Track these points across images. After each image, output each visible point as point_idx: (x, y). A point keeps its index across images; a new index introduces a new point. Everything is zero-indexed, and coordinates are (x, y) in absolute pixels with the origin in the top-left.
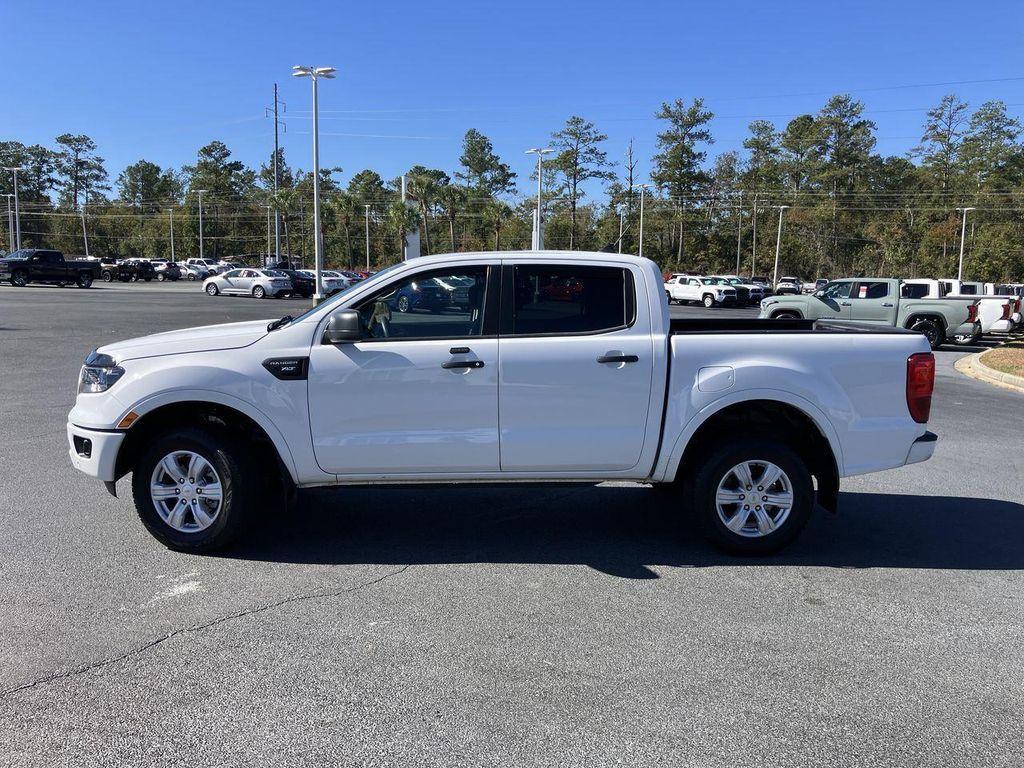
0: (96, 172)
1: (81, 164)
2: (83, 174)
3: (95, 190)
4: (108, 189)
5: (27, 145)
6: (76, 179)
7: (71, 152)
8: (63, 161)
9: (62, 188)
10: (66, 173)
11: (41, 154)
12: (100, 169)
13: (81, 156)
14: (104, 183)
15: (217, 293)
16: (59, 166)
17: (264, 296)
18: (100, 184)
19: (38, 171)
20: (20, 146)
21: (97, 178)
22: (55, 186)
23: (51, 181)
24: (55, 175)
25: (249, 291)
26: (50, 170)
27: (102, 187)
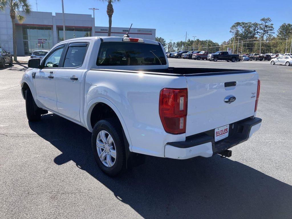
0: (271, 28)
1: (266, 26)
2: (267, 29)
3: (270, 34)
4: (274, 33)
5: (253, 23)
6: (264, 31)
7: (264, 23)
8: (261, 26)
9: (260, 34)
10: (262, 29)
11: (256, 25)
12: (272, 27)
13: (267, 24)
14: (273, 31)
15: (274, 64)
16: (260, 27)
17: (289, 65)
18: (271, 32)
19: (255, 30)
20: (250, 23)
21: (271, 30)
22: (258, 34)
23: (258, 32)
24: (259, 31)
25: (284, 64)
26: (258, 29)
27: (272, 33)
